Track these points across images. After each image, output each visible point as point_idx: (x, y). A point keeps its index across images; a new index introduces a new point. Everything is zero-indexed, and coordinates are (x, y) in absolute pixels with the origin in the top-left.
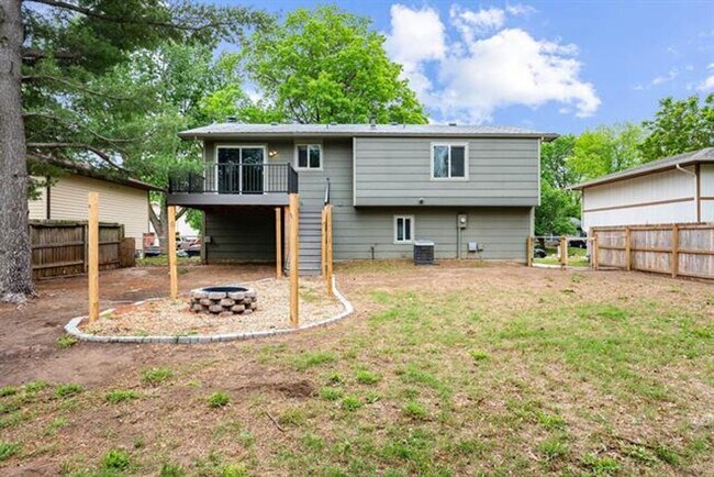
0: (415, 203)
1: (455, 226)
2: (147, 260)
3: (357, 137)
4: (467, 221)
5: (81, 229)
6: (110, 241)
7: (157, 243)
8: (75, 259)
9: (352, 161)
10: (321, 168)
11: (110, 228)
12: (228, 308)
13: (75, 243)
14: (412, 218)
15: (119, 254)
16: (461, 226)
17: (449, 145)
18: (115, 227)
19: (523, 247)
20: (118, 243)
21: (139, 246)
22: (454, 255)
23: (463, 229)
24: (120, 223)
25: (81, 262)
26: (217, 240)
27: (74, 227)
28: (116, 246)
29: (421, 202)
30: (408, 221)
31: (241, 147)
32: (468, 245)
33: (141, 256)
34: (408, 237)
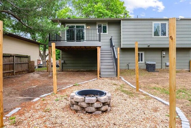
0: (146, 46)
1: (160, 56)
2: (39, 69)
3: (123, 20)
4: (166, 54)
5: (13, 57)
6: (25, 62)
7: (41, 63)
8: (10, 70)
9: (121, 30)
10: (107, 33)
11: (25, 57)
12: (98, 109)
13: (9, 63)
14: (143, 53)
15: (28, 67)
16: (163, 56)
17: (160, 23)
18: (27, 57)
19: (188, 64)
20: (28, 63)
21: (36, 64)
22: (160, 67)
23: (164, 57)
24: (29, 55)
25: (13, 71)
26: (66, 62)
27: (9, 57)
28: (27, 64)
29: (149, 46)
30: (142, 54)
31: (75, 25)
32: (166, 64)
33: (37, 67)
34: (142, 60)
